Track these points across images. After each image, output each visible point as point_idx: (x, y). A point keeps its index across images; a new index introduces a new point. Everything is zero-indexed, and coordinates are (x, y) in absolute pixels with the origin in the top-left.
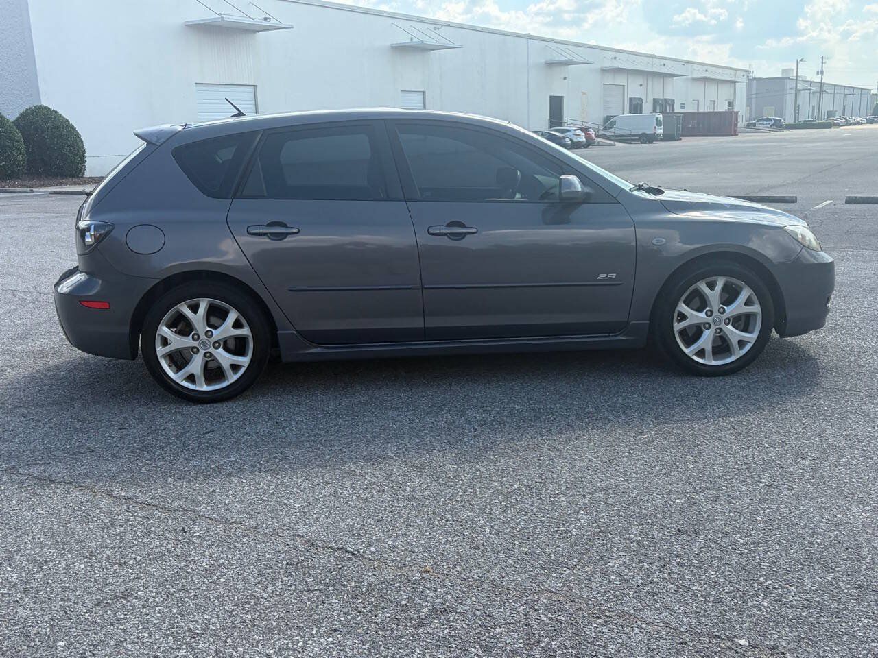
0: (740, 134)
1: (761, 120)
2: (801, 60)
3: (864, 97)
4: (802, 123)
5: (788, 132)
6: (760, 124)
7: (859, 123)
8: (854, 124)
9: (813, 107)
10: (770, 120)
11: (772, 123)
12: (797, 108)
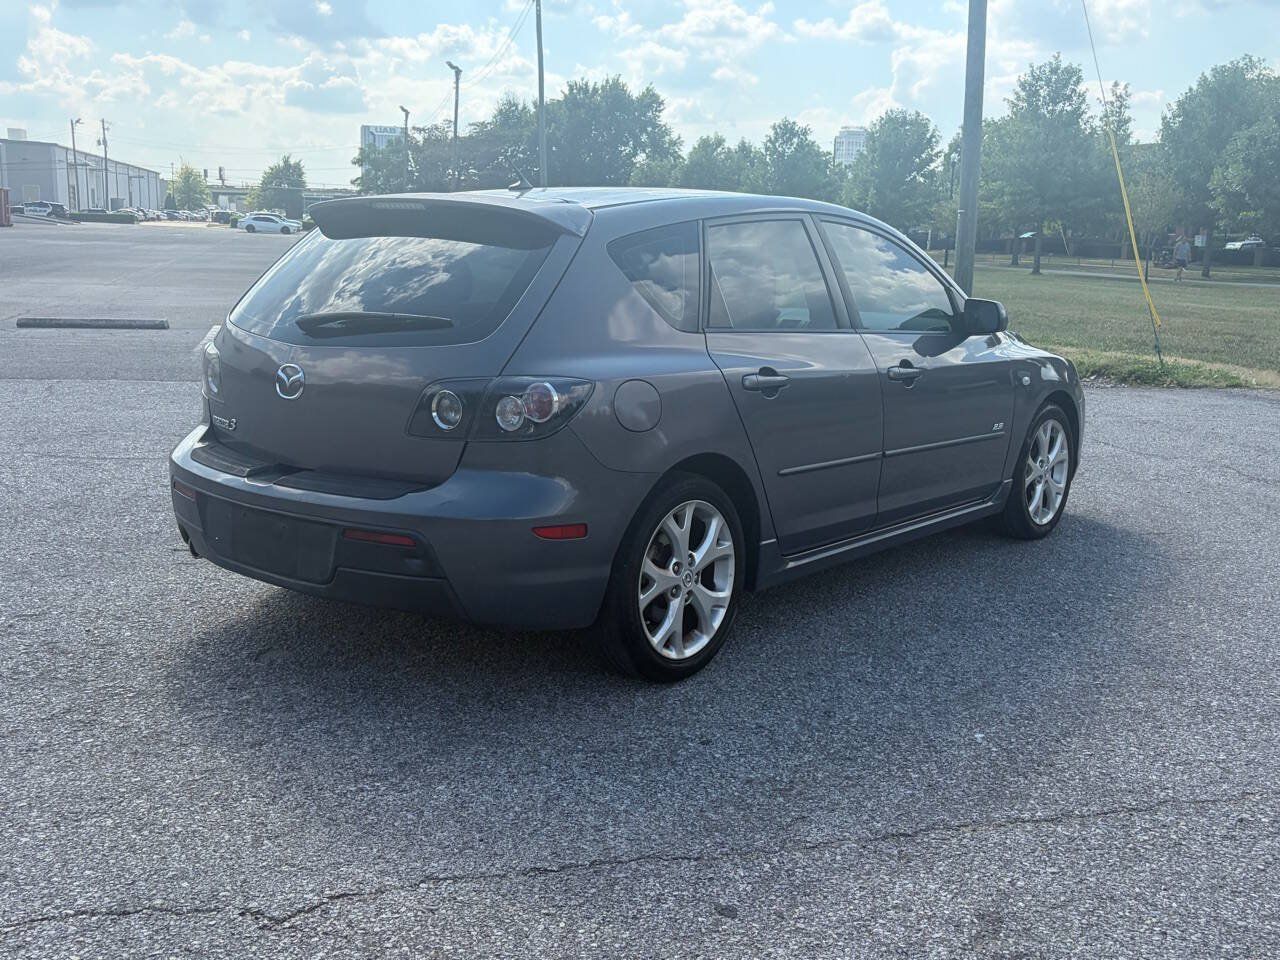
0: (15, 225)
1: (31, 205)
2: (77, 122)
3: (153, 181)
4: (85, 212)
5: (76, 226)
6: (30, 210)
7: (158, 219)
8: (153, 219)
9: (93, 191)
10: (46, 205)
11: (49, 210)
12: (74, 191)
